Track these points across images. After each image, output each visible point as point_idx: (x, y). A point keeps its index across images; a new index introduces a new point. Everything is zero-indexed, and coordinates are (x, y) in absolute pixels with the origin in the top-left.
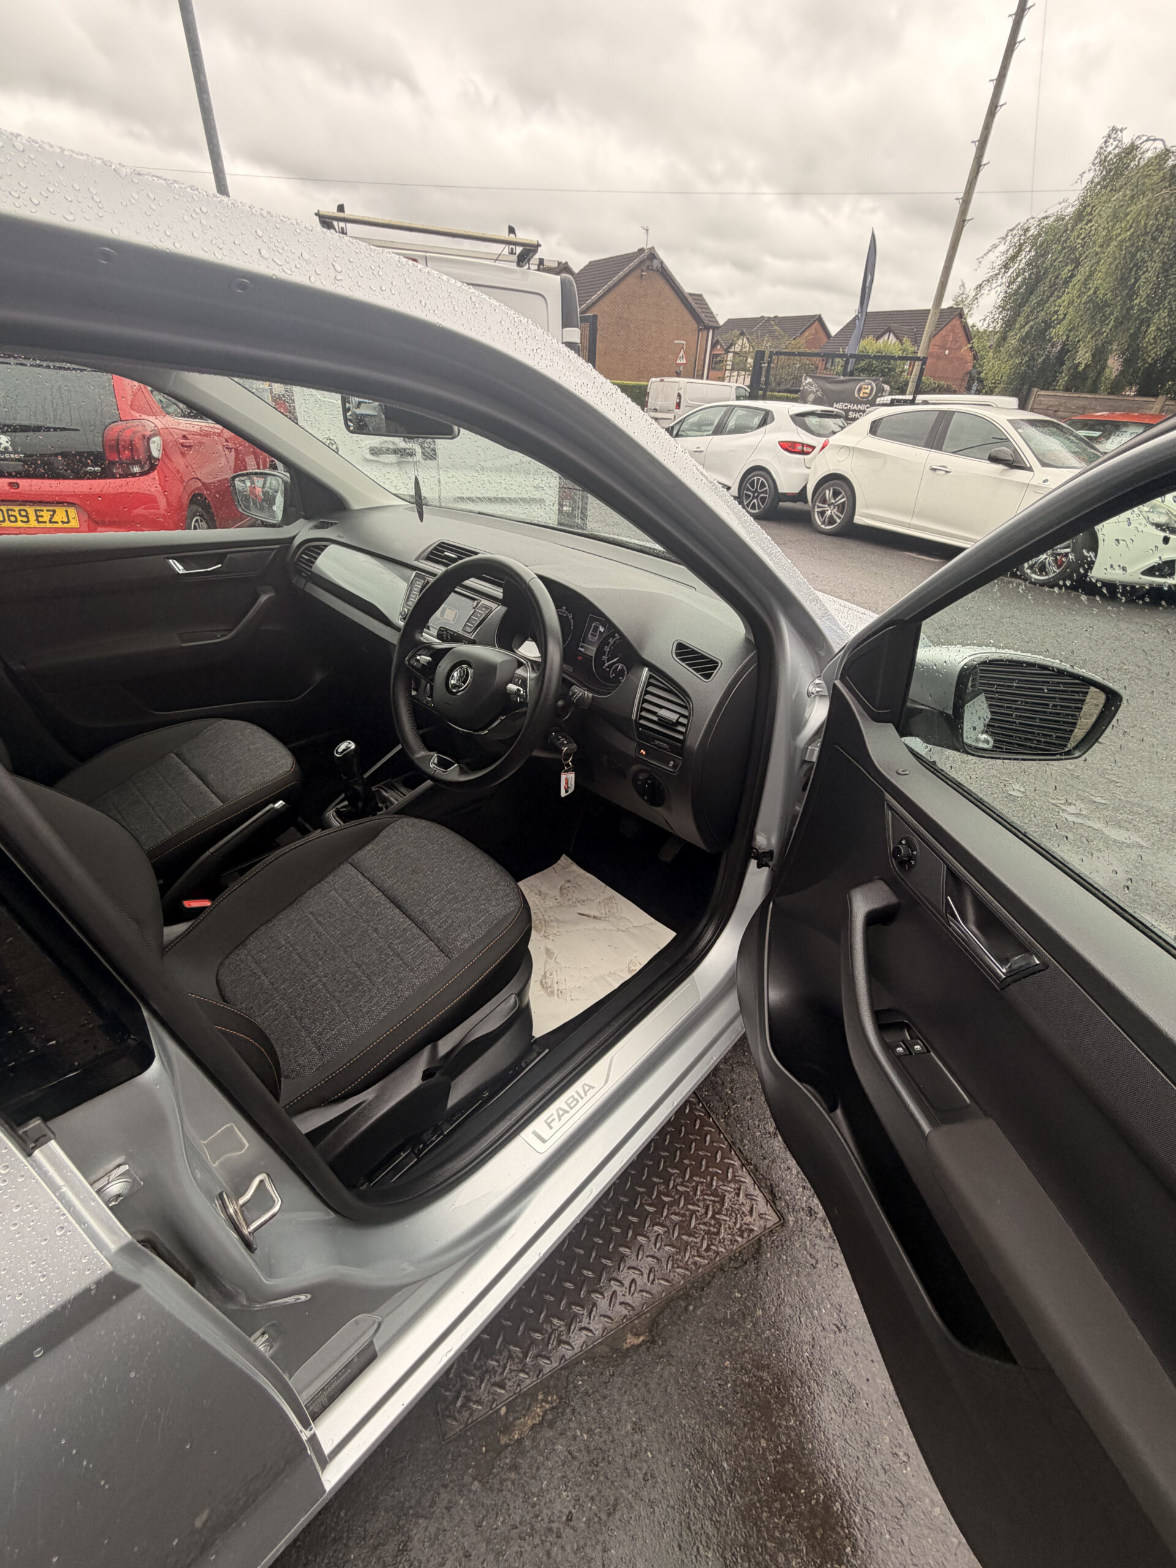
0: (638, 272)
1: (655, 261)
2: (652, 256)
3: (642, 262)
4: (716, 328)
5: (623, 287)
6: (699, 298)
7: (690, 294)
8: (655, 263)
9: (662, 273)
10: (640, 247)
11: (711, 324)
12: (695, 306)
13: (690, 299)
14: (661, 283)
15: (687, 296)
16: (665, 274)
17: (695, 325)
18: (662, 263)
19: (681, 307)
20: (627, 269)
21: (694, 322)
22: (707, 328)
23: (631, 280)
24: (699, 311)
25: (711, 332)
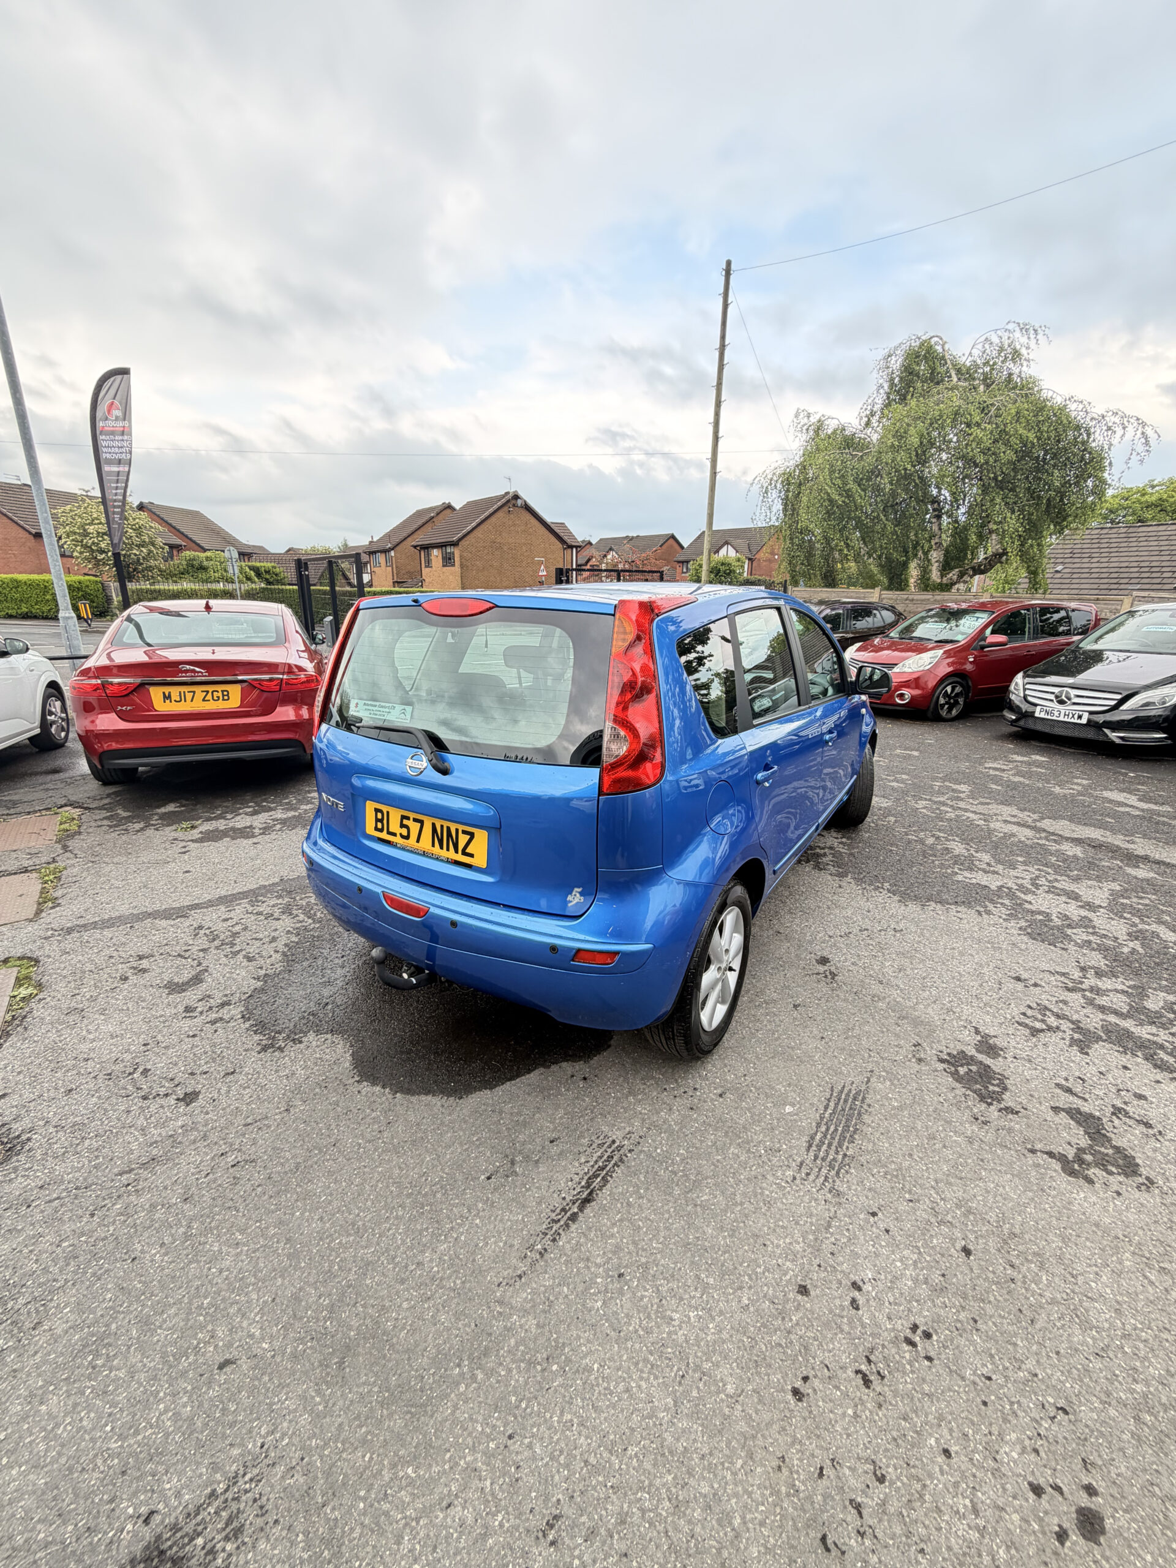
0: (506, 509)
1: (519, 502)
2: (516, 497)
3: (508, 501)
4: (576, 547)
5: (493, 519)
6: (560, 524)
7: (553, 523)
10: (505, 491)
11: (573, 544)
12: (558, 531)
13: (552, 526)
14: (528, 516)
15: (550, 524)
16: (527, 509)
17: (559, 545)
18: (525, 502)
19: (547, 532)
20: (495, 507)
21: (558, 543)
22: (571, 547)
23: (500, 514)
24: (562, 535)
25: (574, 550)
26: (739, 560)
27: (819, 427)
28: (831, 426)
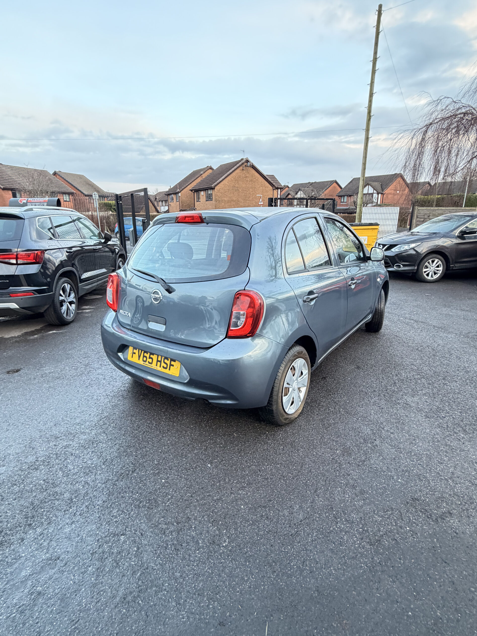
0: (241, 168)
2: (247, 161)
3: (243, 164)
5: (234, 174)
6: (272, 176)
7: (267, 175)
8: (249, 164)
9: (252, 167)
10: (242, 158)
11: (279, 186)
12: (270, 180)
13: (267, 177)
14: (254, 172)
15: (265, 176)
17: (271, 188)
18: (252, 163)
19: (264, 181)
20: (235, 167)
21: (270, 186)
22: (277, 188)
23: (238, 171)
24: (272, 182)
25: (279, 190)
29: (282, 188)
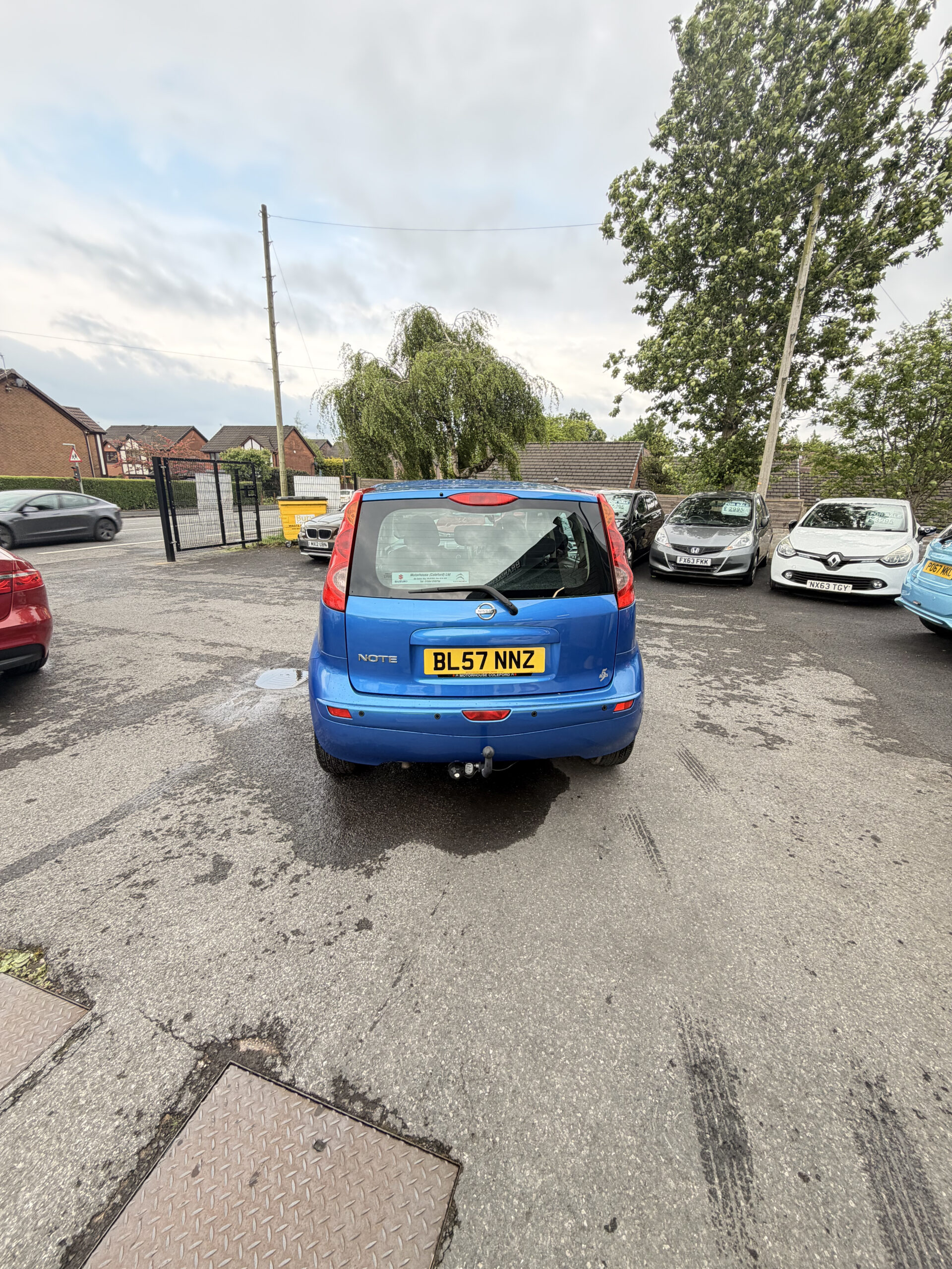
0: (2, 388)
1: (18, 380)
2: (14, 376)
4: (100, 434)
6: (77, 410)
7: (67, 408)
8: (19, 382)
11: (96, 430)
12: (75, 417)
13: (67, 411)
14: (34, 398)
15: (64, 408)
16: (30, 389)
17: (79, 431)
18: (27, 382)
19: (60, 417)
21: (77, 428)
22: (93, 433)
24: (80, 420)
25: (98, 437)
26: (265, 453)
27: (359, 358)
28: (367, 360)
29: (104, 433)
